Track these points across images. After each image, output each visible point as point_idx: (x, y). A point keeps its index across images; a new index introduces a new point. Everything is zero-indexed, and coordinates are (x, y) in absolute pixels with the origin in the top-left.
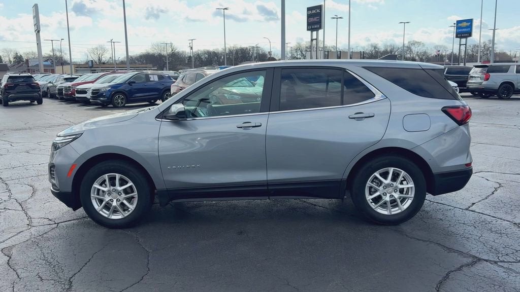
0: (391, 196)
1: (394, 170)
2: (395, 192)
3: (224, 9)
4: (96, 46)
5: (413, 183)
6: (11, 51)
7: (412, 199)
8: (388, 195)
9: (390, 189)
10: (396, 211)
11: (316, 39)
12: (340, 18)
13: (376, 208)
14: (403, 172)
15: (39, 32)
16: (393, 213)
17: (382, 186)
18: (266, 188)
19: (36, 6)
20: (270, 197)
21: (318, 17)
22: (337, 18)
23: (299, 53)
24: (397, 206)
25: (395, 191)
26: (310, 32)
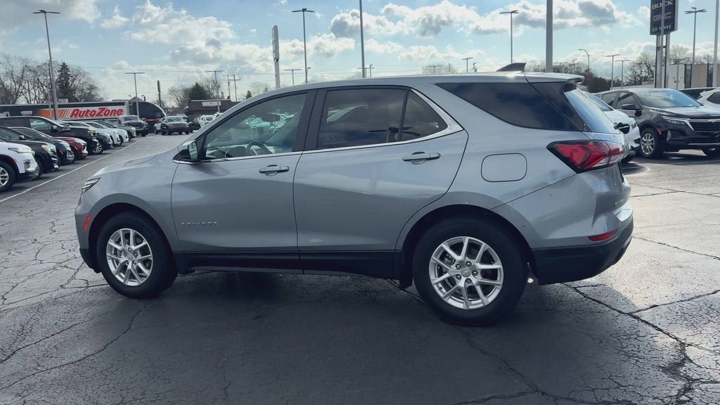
0: (468, 281)
1: (469, 240)
2: (474, 275)
3: (512, 13)
4: (353, 75)
5: (499, 262)
6: (261, 85)
7: (500, 287)
8: (464, 279)
9: (467, 270)
10: (476, 304)
11: (665, 47)
12: (701, 11)
13: (445, 297)
14: (484, 244)
15: (277, 60)
16: (471, 307)
17: (455, 264)
18: (297, 257)
19: (275, 28)
20: (305, 271)
21: (670, 13)
22: (696, 12)
23: (645, 68)
24: (476, 297)
25: (474, 272)
26: (655, 36)
